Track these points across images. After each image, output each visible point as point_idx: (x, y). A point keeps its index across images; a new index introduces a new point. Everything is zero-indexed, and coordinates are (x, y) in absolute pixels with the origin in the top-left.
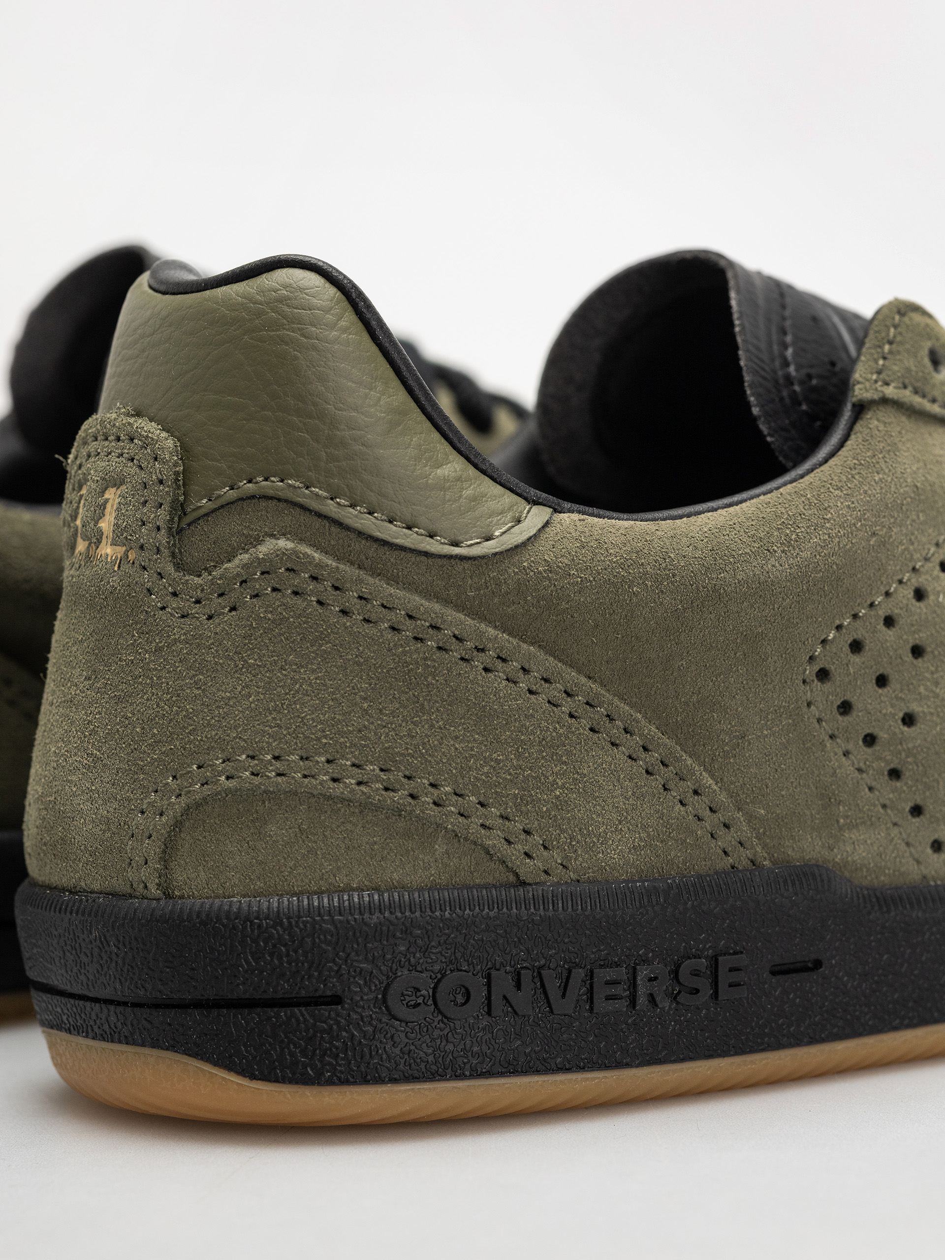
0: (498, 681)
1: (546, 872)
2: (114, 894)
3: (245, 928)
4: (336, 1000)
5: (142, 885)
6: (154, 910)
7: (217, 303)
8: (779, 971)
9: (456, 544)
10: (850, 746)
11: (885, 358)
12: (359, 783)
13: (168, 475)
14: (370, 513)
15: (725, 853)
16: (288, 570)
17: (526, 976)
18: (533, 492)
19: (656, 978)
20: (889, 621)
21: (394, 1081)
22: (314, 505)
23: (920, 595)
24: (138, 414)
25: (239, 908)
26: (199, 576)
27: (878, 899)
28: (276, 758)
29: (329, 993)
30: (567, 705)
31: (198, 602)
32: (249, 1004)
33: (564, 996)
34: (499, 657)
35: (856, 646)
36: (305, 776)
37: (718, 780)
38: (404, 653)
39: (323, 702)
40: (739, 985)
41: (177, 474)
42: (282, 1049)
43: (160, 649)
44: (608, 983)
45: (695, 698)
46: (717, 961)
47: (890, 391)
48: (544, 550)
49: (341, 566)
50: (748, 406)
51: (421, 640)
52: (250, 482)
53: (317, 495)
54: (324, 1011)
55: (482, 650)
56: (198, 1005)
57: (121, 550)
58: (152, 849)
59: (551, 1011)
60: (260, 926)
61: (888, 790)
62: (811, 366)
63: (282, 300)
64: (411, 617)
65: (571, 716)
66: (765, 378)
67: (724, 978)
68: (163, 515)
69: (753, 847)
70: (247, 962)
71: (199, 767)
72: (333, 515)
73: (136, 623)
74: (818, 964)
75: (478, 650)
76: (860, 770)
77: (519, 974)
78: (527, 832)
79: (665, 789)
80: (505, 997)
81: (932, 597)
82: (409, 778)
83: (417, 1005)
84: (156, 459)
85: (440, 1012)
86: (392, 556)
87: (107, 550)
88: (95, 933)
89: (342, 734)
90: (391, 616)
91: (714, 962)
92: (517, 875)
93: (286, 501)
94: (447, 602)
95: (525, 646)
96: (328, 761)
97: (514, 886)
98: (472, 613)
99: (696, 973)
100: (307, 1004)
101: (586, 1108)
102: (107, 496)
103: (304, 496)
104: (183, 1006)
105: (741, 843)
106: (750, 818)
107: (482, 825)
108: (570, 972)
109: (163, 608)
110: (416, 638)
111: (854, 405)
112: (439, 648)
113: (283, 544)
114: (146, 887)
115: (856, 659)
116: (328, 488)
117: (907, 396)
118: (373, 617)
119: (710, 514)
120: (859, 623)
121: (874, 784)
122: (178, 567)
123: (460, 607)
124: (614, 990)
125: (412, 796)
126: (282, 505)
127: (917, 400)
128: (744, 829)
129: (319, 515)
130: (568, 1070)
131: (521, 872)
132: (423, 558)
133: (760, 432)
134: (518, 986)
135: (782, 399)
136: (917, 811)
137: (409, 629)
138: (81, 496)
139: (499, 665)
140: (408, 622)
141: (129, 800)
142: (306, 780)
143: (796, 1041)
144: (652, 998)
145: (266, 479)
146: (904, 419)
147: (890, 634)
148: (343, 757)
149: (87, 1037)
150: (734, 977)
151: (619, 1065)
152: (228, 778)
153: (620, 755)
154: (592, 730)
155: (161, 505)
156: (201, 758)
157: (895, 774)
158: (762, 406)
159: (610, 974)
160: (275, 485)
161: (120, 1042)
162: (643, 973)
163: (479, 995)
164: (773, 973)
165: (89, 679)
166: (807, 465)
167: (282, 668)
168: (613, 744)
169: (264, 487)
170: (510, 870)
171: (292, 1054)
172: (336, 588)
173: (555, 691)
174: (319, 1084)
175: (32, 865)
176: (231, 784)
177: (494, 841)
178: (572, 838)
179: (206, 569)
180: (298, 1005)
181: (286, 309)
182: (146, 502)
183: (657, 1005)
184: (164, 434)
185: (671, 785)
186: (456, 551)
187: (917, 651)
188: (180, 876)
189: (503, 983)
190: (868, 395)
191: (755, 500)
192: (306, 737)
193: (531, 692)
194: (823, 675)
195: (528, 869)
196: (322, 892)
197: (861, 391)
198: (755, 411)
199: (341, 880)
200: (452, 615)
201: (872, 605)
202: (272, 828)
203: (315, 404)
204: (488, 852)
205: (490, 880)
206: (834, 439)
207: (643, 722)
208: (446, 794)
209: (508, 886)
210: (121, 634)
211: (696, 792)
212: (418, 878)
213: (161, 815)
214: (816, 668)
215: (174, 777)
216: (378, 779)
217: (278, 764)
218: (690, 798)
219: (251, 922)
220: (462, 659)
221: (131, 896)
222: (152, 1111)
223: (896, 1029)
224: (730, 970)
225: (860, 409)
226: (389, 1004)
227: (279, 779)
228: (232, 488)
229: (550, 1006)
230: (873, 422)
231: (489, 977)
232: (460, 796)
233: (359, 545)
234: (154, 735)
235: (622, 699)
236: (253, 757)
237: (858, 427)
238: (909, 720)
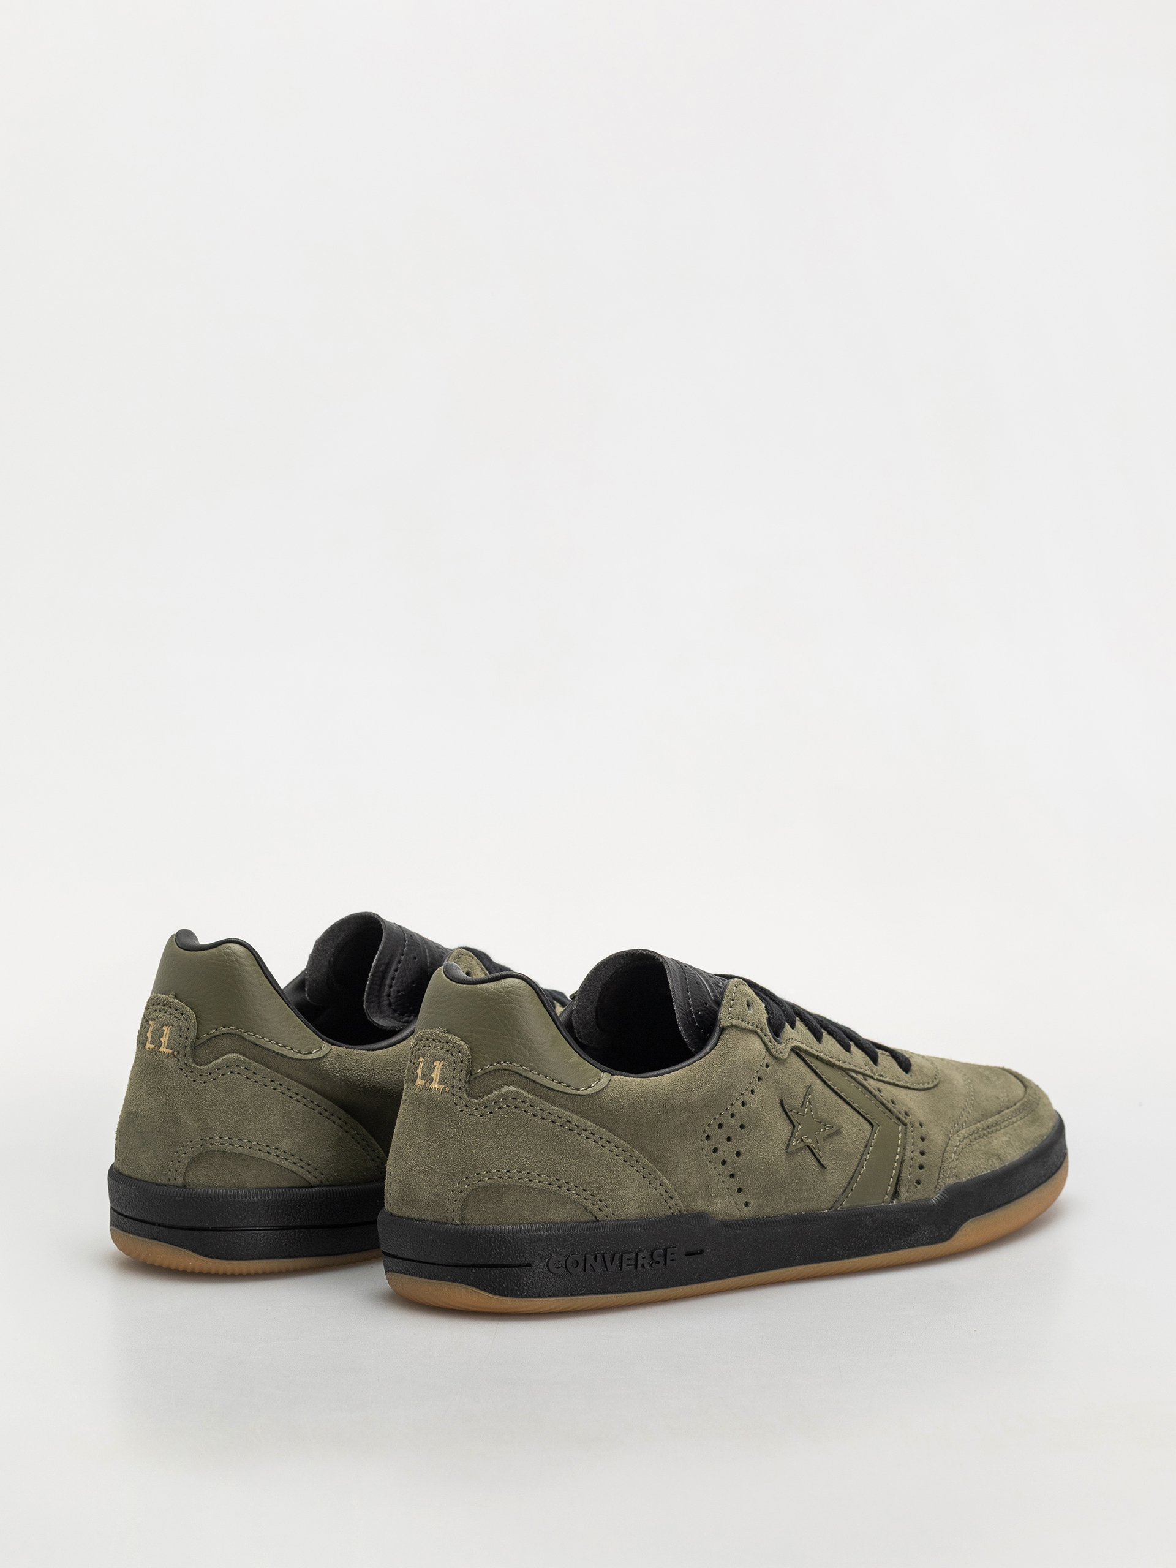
0: (591, 1142)
1: (606, 1216)
2: (438, 1222)
3: (495, 1237)
4: (529, 1265)
5: (451, 1219)
6: (458, 1229)
7: (484, 991)
8: (687, 1255)
9: (578, 1090)
10: (717, 1165)
11: (731, 1007)
12: (539, 1182)
13: (466, 1060)
14: (546, 1077)
15: (670, 1208)
16: (513, 1098)
17: (599, 1256)
18: (603, 1067)
19: (645, 1258)
20: (732, 1115)
21: (550, 1296)
22: (524, 1073)
23: (743, 1104)
24: (448, 1032)
25: (493, 1230)
26: (477, 1099)
27: (725, 1226)
28: (508, 1172)
29: (527, 1262)
30: (616, 1151)
31: (476, 1109)
32: (496, 1266)
33: (612, 1264)
34: (592, 1133)
35: (720, 1126)
36: (519, 1179)
37: (669, 1180)
38: (557, 1132)
39: (526, 1150)
40: (674, 1260)
41: (469, 1059)
42: (508, 1284)
43: (461, 1127)
44: (628, 1259)
45: (661, 1148)
46: (666, 1251)
47: (734, 1022)
48: (610, 1092)
49: (534, 1098)
50: (677, 1026)
51: (563, 1127)
52: (498, 1063)
53: (525, 1070)
54: (524, 1269)
55: (586, 1131)
56: (474, 1266)
57: (442, 1087)
58: (458, 1206)
59: (607, 1270)
60: (501, 1236)
61: (729, 1182)
62: (698, 1006)
63: (510, 992)
64: (559, 1117)
65: (617, 1156)
66: (683, 1014)
67: (669, 1257)
68: (463, 1075)
69: (680, 1206)
70: (496, 1250)
71: (477, 1174)
72: (531, 1078)
73: (450, 1116)
74: (702, 1252)
75: (584, 1130)
76: (719, 1175)
77: (596, 1256)
78: (601, 1201)
79: (650, 1183)
80: (591, 1265)
81: (748, 1105)
82: (558, 1180)
83: (559, 1268)
84: (459, 1052)
85: (567, 1270)
86: (553, 1094)
87: (435, 1085)
88: (431, 1237)
89: (533, 1163)
90: (552, 1117)
91: (666, 1250)
92: (596, 1217)
93: (513, 1072)
94: (573, 1112)
95: (601, 1129)
96: (528, 1173)
97: (595, 1222)
98: (582, 1116)
99: (659, 1255)
100: (518, 1267)
101: (618, 1307)
102: (435, 1064)
103: (520, 1070)
104: (468, 1266)
105: (676, 1205)
106: (680, 1194)
107: (584, 1198)
108: (614, 1255)
109: (461, 1111)
110: (561, 1126)
111: (720, 1028)
112: (570, 1130)
113: (511, 1088)
114: (453, 1220)
115: (720, 1131)
116: (529, 1066)
117: (740, 1023)
118: (546, 1117)
119: (668, 1075)
120: (722, 1117)
121: (724, 1180)
122: (468, 1095)
123: (578, 1114)
124: (630, 1262)
125: (559, 1187)
126: (511, 1073)
127: (744, 1024)
128: (677, 1199)
129: (526, 1077)
130: (612, 1293)
131: (598, 1216)
132: (565, 1095)
133: (682, 1037)
134: (596, 1261)
135: (689, 1022)
136: (740, 1190)
137: (559, 1122)
138: (420, 1062)
139: (592, 1136)
140: (559, 1119)
141: (447, 1186)
142: (520, 1181)
143: (693, 1282)
144: (643, 1265)
145: (505, 1063)
146: (739, 1033)
147: (733, 1120)
148: (534, 1172)
149: (421, 1277)
150: (672, 1257)
151: (630, 1291)
152: (489, 1179)
153: (634, 1170)
154: (624, 1161)
155: (462, 1071)
156: (478, 1171)
157: (732, 1176)
158: (683, 1027)
159: (628, 1256)
160: (508, 1065)
161: (439, 1280)
162: (640, 1256)
163: (581, 1264)
164: (686, 1255)
165: (428, 1137)
166: (703, 1053)
167: (511, 1137)
168: (632, 1166)
169: (504, 1066)
170: (593, 1215)
171: (512, 1286)
172: (531, 1106)
173: (611, 1146)
174: (521, 1297)
175: (387, 1206)
176: (490, 1181)
177: (588, 1205)
178: (617, 1203)
179: (480, 1097)
180: (514, 1267)
181: (513, 995)
182: (455, 1069)
183: (644, 1268)
184: (463, 1043)
185: (652, 1182)
186: (578, 1092)
187: (742, 1127)
188: (468, 1216)
189: (590, 1258)
190: (726, 1024)
191: (684, 1068)
192: (520, 1164)
193: (603, 1146)
194: (708, 1137)
195: (600, 1215)
196: (524, 1224)
197: (723, 1023)
198: (680, 1028)
199: (531, 1219)
200: (575, 1117)
201: (726, 1109)
202: (505, 1199)
203: (525, 1034)
204: (586, 1208)
205: (586, 1219)
206: (712, 1043)
207: (643, 1157)
208: (572, 1186)
209: (594, 1221)
210: (443, 1120)
211: (661, 1185)
212: (560, 1219)
213: (461, 1192)
214: (706, 1135)
215: (467, 1178)
216: (547, 1180)
217: (509, 1174)
218: (659, 1187)
219: (498, 1235)
220: (578, 1134)
221: (446, 1223)
222: (450, 1307)
223: (729, 1277)
224: (671, 1254)
225: (723, 1030)
226: (549, 1267)
227: (509, 1180)
228: (491, 1065)
229: (606, 1268)
230: (728, 1035)
231: (585, 1257)
232: (577, 1187)
233: (540, 1089)
234: (458, 1161)
235: (635, 1148)
236: (499, 1171)
237: (722, 1037)
238: (738, 1154)
